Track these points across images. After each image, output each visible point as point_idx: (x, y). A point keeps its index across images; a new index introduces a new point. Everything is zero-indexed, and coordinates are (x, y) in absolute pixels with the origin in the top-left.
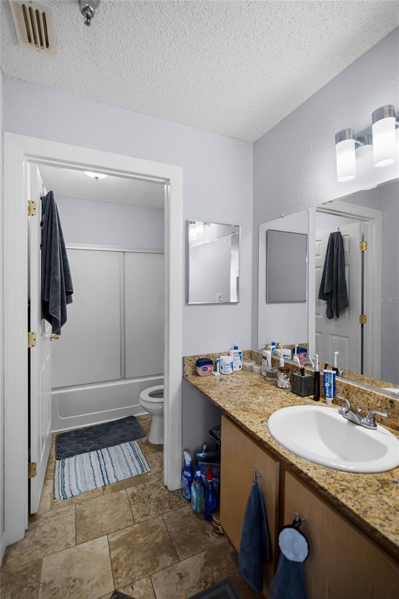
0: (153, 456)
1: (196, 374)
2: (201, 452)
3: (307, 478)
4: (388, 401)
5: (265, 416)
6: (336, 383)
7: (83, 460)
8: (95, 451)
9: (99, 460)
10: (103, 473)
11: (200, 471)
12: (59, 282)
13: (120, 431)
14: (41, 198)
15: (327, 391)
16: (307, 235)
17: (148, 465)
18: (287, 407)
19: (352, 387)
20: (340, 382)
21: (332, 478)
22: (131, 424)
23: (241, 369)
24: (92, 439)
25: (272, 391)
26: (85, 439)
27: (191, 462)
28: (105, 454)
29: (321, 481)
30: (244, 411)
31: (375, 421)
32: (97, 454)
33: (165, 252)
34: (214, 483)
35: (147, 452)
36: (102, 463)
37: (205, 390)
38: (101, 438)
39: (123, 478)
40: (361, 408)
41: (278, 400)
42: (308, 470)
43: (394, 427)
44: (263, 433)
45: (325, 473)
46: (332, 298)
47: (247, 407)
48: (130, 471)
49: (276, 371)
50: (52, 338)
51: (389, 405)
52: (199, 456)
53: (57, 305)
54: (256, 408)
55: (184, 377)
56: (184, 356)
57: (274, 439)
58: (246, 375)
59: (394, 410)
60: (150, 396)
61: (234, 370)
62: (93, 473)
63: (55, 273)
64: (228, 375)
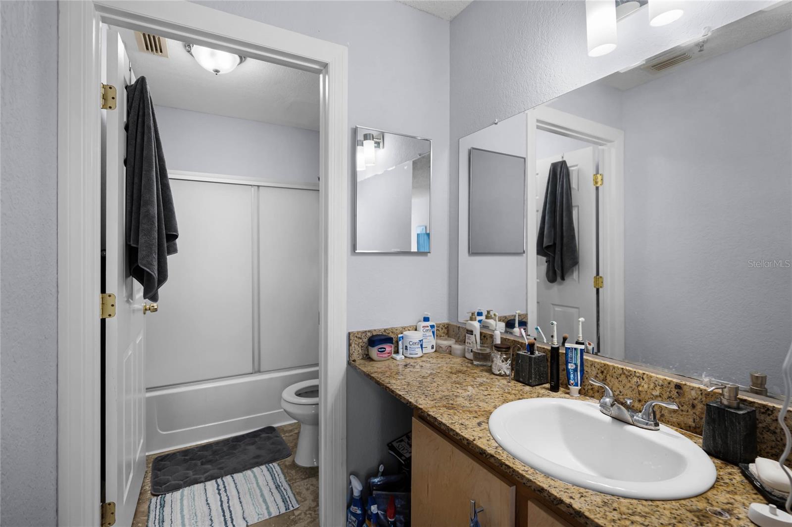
0: (303, 485)
1: (368, 358)
2: (376, 476)
3: (572, 512)
4: (672, 386)
5: (483, 415)
6: (585, 364)
7: (194, 495)
8: (215, 480)
9: (219, 494)
10: (226, 514)
11: (376, 506)
12: (154, 217)
13: (252, 448)
14: (126, 87)
15: (572, 376)
16: (525, 159)
17: (294, 500)
18: (512, 401)
19: (611, 368)
20: (591, 361)
21: (615, 510)
22: (269, 438)
23: (434, 350)
24: (210, 462)
25: (485, 380)
26: (199, 463)
27: (362, 491)
28: (229, 484)
29: (598, 516)
30: (448, 408)
31: (656, 419)
32: (216, 485)
33: (320, 190)
34: (397, 523)
35: (292, 479)
36: (225, 499)
37: (383, 379)
38: (223, 460)
39: (256, 521)
40: (630, 399)
41: (497, 391)
42: (571, 498)
43: (683, 425)
44: (484, 441)
45: (601, 504)
46: (555, 253)
47: (451, 402)
48: (268, 508)
49: (488, 350)
50: (146, 310)
51: (674, 393)
52: (374, 482)
53: (151, 254)
54: (467, 403)
55: (351, 363)
56: (350, 331)
57: (504, 449)
58: (442, 358)
59: (682, 400)
60: (297, 395)
61: (423, 352)
62: (210, 515)
63: (149, 202)
64: (416, 358)
